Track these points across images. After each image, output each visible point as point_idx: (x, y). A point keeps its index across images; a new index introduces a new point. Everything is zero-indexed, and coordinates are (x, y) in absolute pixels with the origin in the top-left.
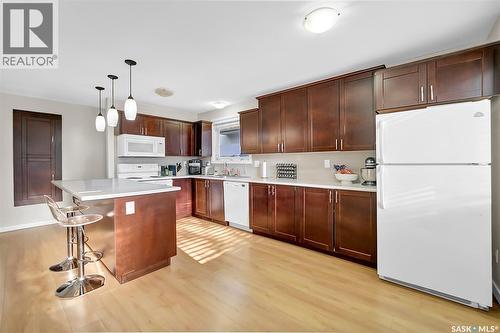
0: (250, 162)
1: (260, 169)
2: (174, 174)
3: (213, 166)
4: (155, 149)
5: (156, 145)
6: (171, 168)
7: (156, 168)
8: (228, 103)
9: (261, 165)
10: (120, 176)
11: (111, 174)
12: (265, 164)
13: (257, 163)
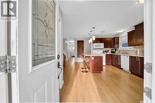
0: (133, 49)
1: (137, 51)
2: (107, 53)
3: (120, 51)
4: (101, 46)
5: (102, 45)
6: (106, 51)
7: (102, 51)
8: (124, 30)
9: (137, 50)
10: (94, 53)
11: (92, 52)
12: (138, 50)
13: (136, 49)
